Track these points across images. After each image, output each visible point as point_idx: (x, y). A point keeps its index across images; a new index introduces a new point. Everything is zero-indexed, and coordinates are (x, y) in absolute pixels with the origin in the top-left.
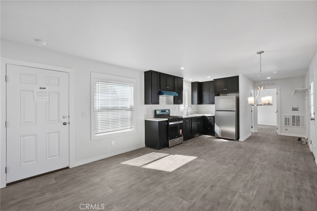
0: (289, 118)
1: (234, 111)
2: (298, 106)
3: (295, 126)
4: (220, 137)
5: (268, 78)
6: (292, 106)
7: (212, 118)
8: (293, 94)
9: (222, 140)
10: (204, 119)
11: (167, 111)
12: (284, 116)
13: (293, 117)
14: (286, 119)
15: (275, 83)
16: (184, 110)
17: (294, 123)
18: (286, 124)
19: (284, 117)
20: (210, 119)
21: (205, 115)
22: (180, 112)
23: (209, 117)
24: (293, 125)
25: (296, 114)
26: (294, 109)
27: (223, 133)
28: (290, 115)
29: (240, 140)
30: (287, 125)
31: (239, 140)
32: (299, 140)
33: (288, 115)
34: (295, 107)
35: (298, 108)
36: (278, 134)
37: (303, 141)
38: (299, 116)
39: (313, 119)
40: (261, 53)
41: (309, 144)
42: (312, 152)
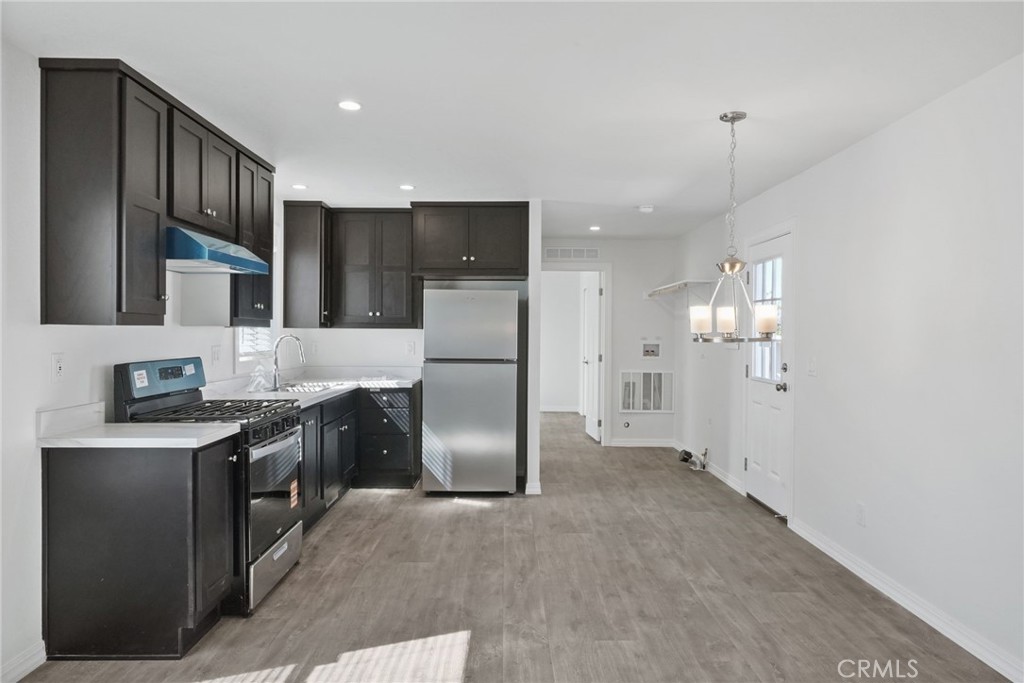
0: (634, 384)
1: (509, 361)
2: (658, 338)
3: (650, 409)
4: (449, 488)
5: (592, 228)
6: (644, 339)
7: (403, 401)
8: (645, 296)
9: (457, 501)
10: (357, 406)
11: (189, 370)
12: (623, 374)
13: (647, 376)
14: (627, 385)
15: (596, 251)
16: (251, 358)
17: (647, 401)
18: (626, 406)
19: (620, 380)
20: (391, 406)
21: (365, 384)
22: (238, 372)
23: (384, 391)
24: (645, 407)
25: (652, 365)
26: (650, 352)
27: (460, 465)
28: (637, 371)
29: (529, 490)
30: (629, 408)
31: (527, 492)
32: (685, 460)
33: (631, 371)
34: (651, 341)
35: (658, 346)
36: (603, 444)
37: (694, 463)
38: (660, 375)
39: (783, 388)
40: (735, 118)
41: (714, 469)
42: (749, 495)
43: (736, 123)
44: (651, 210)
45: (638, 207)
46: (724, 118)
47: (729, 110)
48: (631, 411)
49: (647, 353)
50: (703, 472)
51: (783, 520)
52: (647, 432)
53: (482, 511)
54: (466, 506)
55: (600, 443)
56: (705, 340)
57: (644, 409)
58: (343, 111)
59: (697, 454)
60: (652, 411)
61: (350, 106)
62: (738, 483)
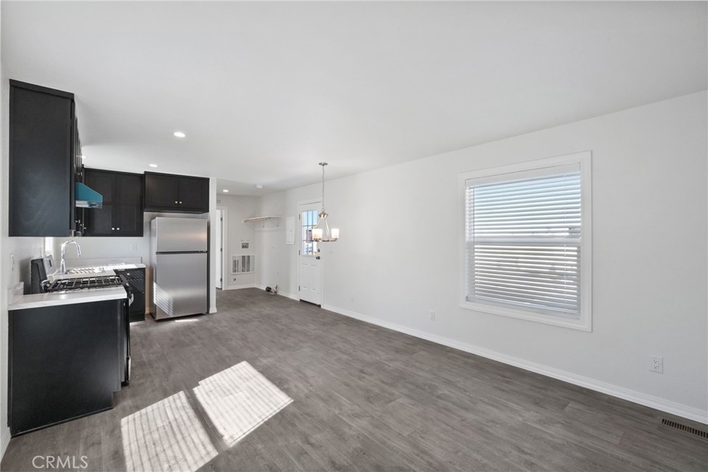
0: (238, 261)
1: (202, 252)
2: (248, 240)
4: (172, 316)
6: (242, 240)
7: (140, 274)
8: (243, 222)
9: (177, 321)
12: (233, 257)
13: (244, 257)
14: (235, 261)
17: (244, 268)
18: (235, 271)
19: (232, 259)
20: (132, 277)
25: (246, 252)
26: (245, 246)
27: (177, 304)
28: (239, 255)
31: (211, 312)
32: (269, 291)
33: (236, 255)
34: (245, 241)
35: (248, 243)
36: (223, 289)
37: (272, 292)
38: (249, 256)
39: (318, 258)
40: (325, 164)
41: (281, 293)
42: (301, 300)
43: (325, 166)
44: (261, 187)
45: (256, 185)
46: (320, 164)
47: (322, 162)
48: (237, 273)
49: (243, 247)
50: (276, 295)
51: (319, 306)
52: (244, 282)
53: (196, 323)
54: (184, 323)
55: (221, 289)
57: (242, 271)
58: (176, 138)
59: (273, 288)
60: (246, 272)
61: (180, 135)
62: (295, 296)
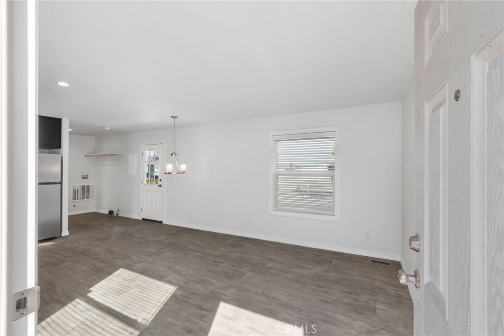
0: (78, 190)
6: (82, 173)
8: (83, 156)
12: (73, 186)
13: (83, 187)
14: (75, 191)
17: (83, 196)
18: (74, 199)
19: (72, 189)
25: (85, 183)
26: (85, 177)
28: (79, 185)
29: (64, 234)
32: (111, 214)
33: (77, 185)
34: (85, 173)
35: (88, 175)
37: (115, 214)
38: (89, 186)
39: (160, 186)
40: (175, 117)
41: (122, 214)
42: (143, 219)
43: (176, 119)
44: (109, 129)
46: (172, 117)
48: (77, 200)
49: (83, 178)
50: (118, 217)
51: (161, 222)
53: (53, 245)
56: (169, 173)
57: (82, 199)
58: (60, 85)
59: (115, 211)
60: (86, 199)
62: (137, 216)
